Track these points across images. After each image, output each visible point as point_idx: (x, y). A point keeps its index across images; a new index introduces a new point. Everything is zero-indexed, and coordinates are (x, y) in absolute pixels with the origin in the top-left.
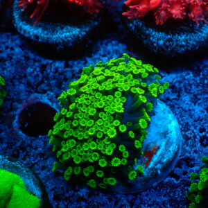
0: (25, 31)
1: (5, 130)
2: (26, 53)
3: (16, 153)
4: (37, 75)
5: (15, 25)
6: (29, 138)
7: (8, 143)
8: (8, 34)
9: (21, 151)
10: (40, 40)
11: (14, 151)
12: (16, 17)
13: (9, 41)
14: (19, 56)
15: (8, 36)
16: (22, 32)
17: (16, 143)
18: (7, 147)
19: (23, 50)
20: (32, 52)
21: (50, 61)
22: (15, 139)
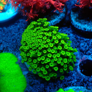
0: (78, 26)
1: (74, 73)
2: (76, 36)
3: (82, 84)
4: (86, 47)
5: (73, 24)
6: (87, 77)
7: (77, 79)
8: (66, 27)
9: (84, 83)
10: (86, 30)
11: (81, 83)
12: (73, 20)
13: (67, 31)
14: (73, 38)
15: (66, 29)
16: (77, 27)
17: (81, 79)
18: (77, 81)
19: (74, 35)
20: (79, 36)
21: (88, 39)
22: (80, 77)
